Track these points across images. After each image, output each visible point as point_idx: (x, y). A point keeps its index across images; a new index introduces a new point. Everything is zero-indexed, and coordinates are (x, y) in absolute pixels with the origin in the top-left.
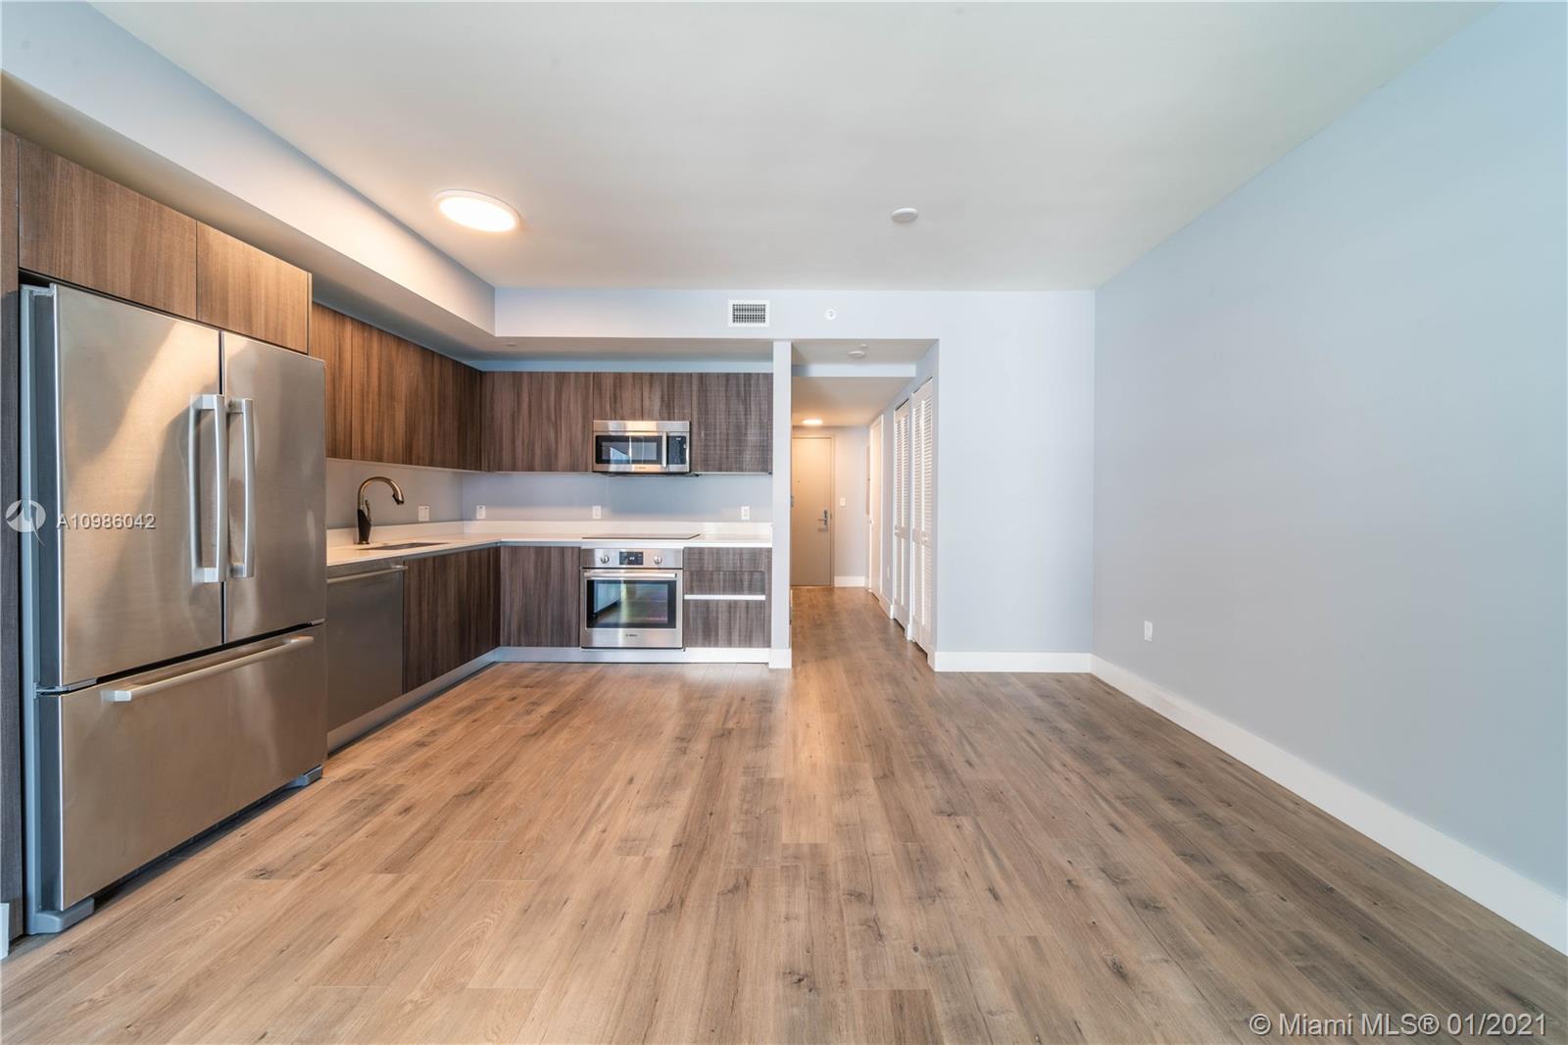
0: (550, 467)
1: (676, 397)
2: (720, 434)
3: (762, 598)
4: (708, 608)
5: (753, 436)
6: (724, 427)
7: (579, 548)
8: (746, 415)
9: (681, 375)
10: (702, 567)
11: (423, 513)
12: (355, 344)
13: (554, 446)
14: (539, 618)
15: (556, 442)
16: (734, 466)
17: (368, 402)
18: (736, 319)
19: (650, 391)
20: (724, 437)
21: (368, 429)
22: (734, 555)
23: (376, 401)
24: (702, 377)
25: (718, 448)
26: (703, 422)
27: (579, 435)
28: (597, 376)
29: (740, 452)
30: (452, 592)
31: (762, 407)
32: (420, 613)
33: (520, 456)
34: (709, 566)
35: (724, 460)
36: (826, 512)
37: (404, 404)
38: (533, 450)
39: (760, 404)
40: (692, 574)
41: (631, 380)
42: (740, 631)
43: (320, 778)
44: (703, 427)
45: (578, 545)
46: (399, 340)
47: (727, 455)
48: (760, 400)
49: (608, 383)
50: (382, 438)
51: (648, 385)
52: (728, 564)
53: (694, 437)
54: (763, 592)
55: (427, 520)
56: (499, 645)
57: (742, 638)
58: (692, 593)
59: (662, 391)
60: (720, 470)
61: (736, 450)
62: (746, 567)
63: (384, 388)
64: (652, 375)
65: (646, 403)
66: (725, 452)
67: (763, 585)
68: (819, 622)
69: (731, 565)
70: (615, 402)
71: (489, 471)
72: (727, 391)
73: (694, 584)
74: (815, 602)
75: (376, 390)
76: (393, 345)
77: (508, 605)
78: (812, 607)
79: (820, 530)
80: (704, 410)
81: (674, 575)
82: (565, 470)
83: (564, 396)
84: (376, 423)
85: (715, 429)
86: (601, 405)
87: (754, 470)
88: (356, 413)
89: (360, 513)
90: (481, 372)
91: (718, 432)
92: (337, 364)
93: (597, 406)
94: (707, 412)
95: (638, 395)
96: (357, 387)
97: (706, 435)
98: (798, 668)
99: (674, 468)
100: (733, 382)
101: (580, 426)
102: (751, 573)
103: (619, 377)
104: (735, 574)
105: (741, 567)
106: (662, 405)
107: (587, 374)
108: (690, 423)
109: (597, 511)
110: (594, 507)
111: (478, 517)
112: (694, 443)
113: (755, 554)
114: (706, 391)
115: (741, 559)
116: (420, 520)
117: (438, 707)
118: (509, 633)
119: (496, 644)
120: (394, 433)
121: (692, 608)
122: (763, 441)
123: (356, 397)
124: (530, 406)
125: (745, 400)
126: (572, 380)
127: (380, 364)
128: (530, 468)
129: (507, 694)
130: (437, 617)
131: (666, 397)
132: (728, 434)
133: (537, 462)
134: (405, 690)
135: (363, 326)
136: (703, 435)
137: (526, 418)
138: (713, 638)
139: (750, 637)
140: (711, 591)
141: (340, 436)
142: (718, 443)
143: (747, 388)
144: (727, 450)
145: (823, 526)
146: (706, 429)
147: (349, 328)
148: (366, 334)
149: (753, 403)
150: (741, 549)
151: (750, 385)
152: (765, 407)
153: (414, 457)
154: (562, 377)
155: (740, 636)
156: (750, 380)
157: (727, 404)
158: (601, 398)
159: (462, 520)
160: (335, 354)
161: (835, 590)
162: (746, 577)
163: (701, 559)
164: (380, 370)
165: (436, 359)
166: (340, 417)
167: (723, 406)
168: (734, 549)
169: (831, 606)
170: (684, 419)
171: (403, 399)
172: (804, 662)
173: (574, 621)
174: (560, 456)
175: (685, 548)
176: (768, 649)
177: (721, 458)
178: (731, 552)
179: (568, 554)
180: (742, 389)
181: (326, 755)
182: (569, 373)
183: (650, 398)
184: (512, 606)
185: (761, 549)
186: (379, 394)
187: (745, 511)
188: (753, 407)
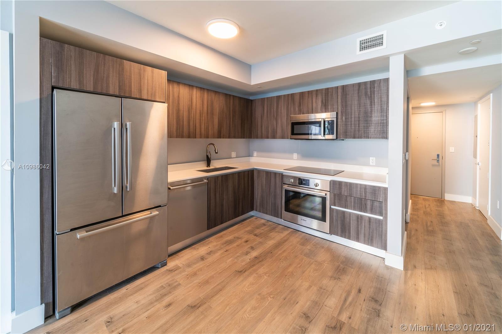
0: (274, 137)
1: (329, 100)
2: (355, 117)
3: (381, 218)
4: (344, 216)
5: (376, 117)
6: (357, 114)
7: (282, 174)
8: (371, 105)
9: (332, 88)
10: (340, 193)
11: (234, 154)
12: (198, 95)
13: (275, 128)
14: (267, 202)
15: (277, 126)
16: (363, 135)
17: (203, 116)
18: (362, 49)
19: (316, 99)
20: (357, 119)
21: (203, 127)
22: (360, 188)
23: (206, 116)
24: (344, 87)
25: (353, 125)
26: (345, 111)
27: (285, 122)
28: (292, 95)
29: (367, 127)
30: (231, 189)
31: (383, 99)
32: (215, 198)
33: (264, 132)
34: (345, 192)
35: (357, 132)
36: (438, 156)
37: (217, 116)
38: (268, 130)
39: (381, 98)
40: (335, 195)
41: (307, 95)
42: (364, 235)
43: (166, 265)
44: (344, 115)
45: (282, 173)
46: (216, 92)
47: (359, 129)
48: (381, 96)
49: (297, 98)
50: (209, 129)
51: (315, 96)
52: (357, 194)
53: (339, 120)
54: (381, 214)
55: (235, 157)
56: (253, 210)
57: (366, 239)
58: (335, 205)
59: (322, 98)
60: (354, 138)
61: (364, 126)
62: (369, 196)
63: (209, 111)
64: (317, 90)
65: (314, 105)
66: (357, 128)
67: (381, 209)
68: (430, 229)
69: (359, 194)
70: (300, 106)
71: (254, 138)
72: (358, 93)
73: (336, 201)
74: (428, 210)
75: (206, 112)
76: (213, 95)
77: (256, 194)
78: (426, 213)
79: (433, 165)
80: (345, 105)
81: (324, 194)
82: (280, 138)
83: (279, 106)
84: (206, 125)
85: (351, 115)
86: (294, 107)
87: (376, 138)
88: (198, 121)
89: (207, 156)
90: (251, 100)
91: (353, 116)
92: (190, 104)
93: (292, 109)
94: (346, 106)
95: (310, 102)
96: (198, 112)
97: (346, 119)
98: (409, 272)
99: (327, 137)
100: (362, 87)
101: (285, 118)
102: (373, 201)
103: (302, 94)
104: (362, 200)
105: (365, 196)
106: (322, 105)
107: (288, 95)
108: (337, 113)
109: (295, 155)
110: (294, 154)
111: (254, 156)
112: (339, 123)
113: (375, 190)
114: (346, 94)
115: (365, 192)
116: (232, 157)
117: (221, 237)
118: (257, 206)
119: (252, 209)
120: (214, 127)
121: (335, 214)
122: (383, 120)
123: (198, 115)
124: (267, 112)
125: (371, 97)
126: (283, 99)
127: (207, 102)
128: (267, 137)
129: (246, 237)
130: (223, 199)
131: (324, 101)
132: (359, 118)
133: (270, 135)
134: (208, 228)
135: (201, 89)
136: (344, 119)
137: (266, 117)
138: (347, 234)
139: (372, 240)
140: (346, 207)
141: (192, 130)
142: (353, 123)
143: (372, 89)
144: (359, 126)
145: (435, 162)
146: (346, 115)
147: (195, 91)
148: (202, 92)
149: (376, 97)
150: (365, 185)
151: (374, 88)
152: (384, 99)
153: (222, 135)
154: (279, 97)
155: (364, 237)
156: (374, 84)
157: (359, 99)
158: (294, 104)
159: (249, 156)
160: (189, 101)
161: (446, 203)
162: (369, 203)
163: (340, 188)
164: (207, 105)
165: (232, 98)
166: (191, 123)
167: (356, 102)
168: (361, 185)
169: (441, 216)
170: (333, 111)
171: (217, 114)
172: (415, 267)
173: (280, 207)
174: (278, 132)
175: (331, 180)
176: (385, 251)
177: (355, 131)
178: (359, 186)
179: (277, 176)
180: (369, 91)
181: (167, 257)
182: (281, 95)
183: (316, 102)
184: (258, 193)
185: (379, 188)
186: (207, 113)
187: (372, 160)
188: (376, 100)
